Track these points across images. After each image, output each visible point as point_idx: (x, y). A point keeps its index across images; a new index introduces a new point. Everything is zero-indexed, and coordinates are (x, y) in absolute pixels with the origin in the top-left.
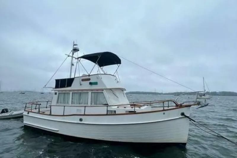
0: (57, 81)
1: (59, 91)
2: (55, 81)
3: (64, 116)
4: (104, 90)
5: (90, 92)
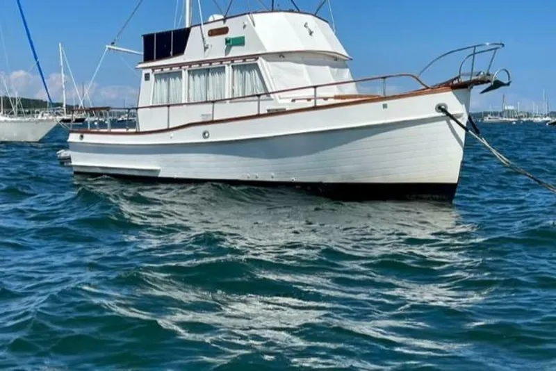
0: (148, 39)
1: (153, 68)
2: (143, 38)
3: (168, 130)
4: (260, 58)
5: (228, 65)
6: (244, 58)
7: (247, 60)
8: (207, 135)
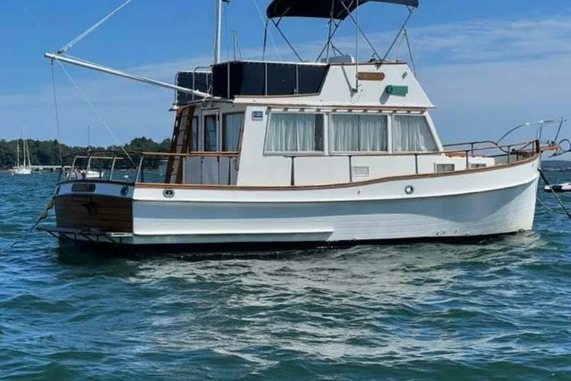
1: (271, 106)
4: (426, 112)
5: (391, 114)
6: (409, 109)
7: (412, 112)
8: (409, 190)
